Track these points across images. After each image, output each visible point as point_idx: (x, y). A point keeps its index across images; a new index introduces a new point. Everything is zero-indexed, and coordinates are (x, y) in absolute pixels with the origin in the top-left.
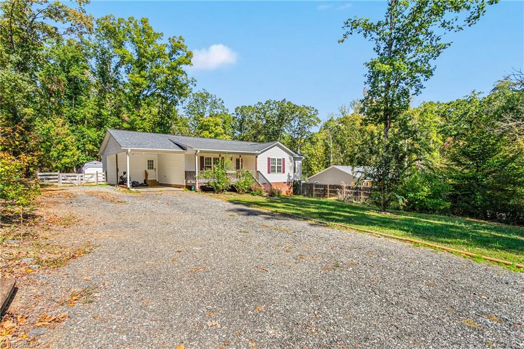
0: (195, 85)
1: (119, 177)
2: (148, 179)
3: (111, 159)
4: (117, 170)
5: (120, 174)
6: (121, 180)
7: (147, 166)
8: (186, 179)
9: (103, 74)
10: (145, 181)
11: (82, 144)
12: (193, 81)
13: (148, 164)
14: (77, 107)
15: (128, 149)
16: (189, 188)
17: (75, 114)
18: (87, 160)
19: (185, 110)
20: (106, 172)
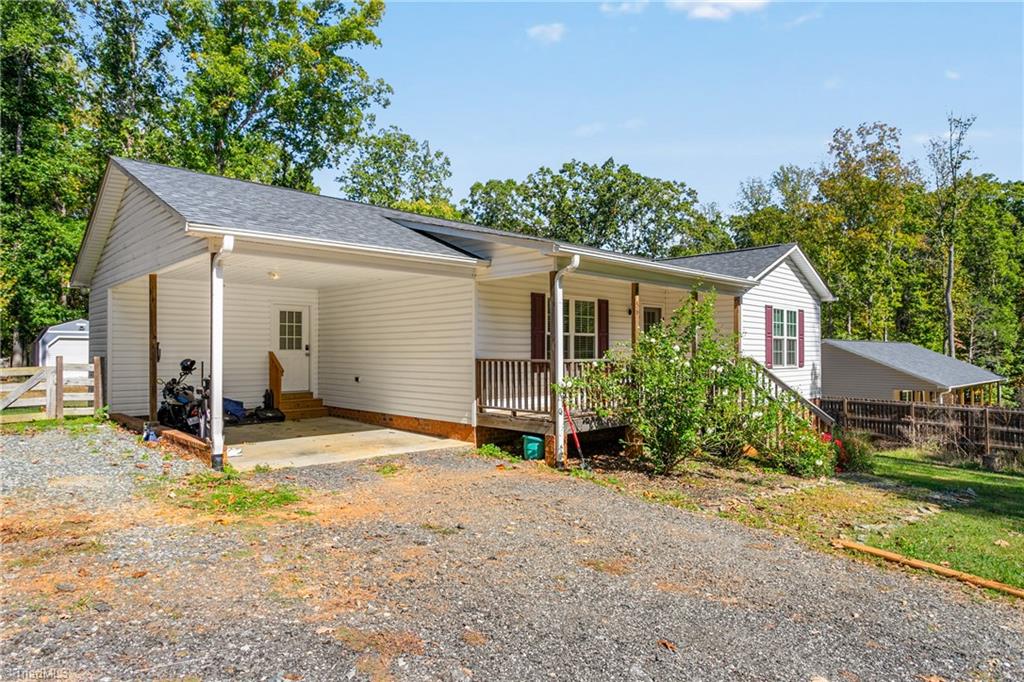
0: (387, 103)
1: (160, 388)
2: (285, 388)
3: (123, 302)
4: (155, 355)
5: (169, 370)
6: (171, 401)
7: (277, 337)
8: (478, 395)
9: (114, 63)
10: (269, 397)
11: (39, 267)
12: (382, 91)
13: (282, 328)
14: (28, 154)
15: (220, 238)
16: (508, 440)
17: (23, 172)
18: (57, 317)
19: (343, 184)
20: (103, 360)
